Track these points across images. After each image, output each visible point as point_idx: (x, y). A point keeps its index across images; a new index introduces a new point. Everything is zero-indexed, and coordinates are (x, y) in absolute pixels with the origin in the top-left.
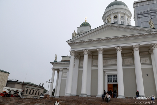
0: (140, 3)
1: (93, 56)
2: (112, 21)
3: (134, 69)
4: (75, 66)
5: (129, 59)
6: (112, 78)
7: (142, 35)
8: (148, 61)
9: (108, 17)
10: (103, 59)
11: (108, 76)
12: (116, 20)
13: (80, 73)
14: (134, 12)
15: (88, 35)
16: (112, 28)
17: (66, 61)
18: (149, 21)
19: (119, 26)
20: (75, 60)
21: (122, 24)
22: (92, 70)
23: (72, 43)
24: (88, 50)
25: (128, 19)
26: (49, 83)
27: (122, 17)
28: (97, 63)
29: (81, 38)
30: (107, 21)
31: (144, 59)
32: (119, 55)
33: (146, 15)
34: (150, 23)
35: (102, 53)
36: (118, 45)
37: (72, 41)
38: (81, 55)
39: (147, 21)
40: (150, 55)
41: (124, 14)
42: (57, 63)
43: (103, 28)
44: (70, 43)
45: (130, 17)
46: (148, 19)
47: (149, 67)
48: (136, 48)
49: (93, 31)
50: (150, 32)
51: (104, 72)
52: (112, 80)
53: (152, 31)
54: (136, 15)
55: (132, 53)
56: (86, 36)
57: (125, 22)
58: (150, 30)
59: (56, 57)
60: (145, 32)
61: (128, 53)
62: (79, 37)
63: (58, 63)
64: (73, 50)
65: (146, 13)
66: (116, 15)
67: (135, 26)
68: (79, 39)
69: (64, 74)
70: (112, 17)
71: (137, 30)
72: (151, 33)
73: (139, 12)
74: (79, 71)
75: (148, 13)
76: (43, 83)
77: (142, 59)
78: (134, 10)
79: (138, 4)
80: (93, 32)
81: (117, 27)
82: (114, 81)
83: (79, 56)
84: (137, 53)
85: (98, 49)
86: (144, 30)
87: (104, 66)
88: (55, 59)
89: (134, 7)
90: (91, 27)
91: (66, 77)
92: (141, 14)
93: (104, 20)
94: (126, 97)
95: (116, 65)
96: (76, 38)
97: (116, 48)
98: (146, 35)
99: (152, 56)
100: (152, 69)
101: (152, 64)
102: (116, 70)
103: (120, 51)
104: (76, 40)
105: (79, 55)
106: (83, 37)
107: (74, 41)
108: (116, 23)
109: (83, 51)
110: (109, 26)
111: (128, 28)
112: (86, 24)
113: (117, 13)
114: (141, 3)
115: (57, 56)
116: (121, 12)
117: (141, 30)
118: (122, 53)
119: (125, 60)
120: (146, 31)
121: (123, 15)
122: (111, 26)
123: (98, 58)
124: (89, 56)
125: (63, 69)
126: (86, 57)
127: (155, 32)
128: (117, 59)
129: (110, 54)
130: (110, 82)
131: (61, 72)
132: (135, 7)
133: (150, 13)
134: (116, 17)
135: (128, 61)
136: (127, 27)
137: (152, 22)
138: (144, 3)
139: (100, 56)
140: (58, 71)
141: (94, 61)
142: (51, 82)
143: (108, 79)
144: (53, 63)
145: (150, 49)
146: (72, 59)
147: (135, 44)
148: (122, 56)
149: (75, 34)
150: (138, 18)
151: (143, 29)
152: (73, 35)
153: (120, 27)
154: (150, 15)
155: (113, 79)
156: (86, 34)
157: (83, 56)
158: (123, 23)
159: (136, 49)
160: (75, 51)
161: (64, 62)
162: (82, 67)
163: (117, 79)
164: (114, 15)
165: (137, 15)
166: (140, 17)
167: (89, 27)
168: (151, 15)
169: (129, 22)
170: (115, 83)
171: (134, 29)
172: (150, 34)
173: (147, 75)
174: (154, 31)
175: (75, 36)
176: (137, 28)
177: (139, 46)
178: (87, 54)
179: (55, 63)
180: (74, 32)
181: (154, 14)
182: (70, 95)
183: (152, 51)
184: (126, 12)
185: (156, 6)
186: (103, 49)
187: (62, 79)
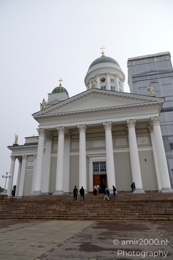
0: (136, 61)
1: (72, 135)
2: (99, 85)
4: (46, 151)
5: (122, 140)
6: (100, 166)
7: (140, 106)
8: (147, 142)
9: (93, 80)
10: (86, 141)
11: (94, 163)
12: (103, 84)
13: (53, 162)
14: (129, 73)
15: (64, 105)
16: (98, 95)
17: (31, 144)
18: (148, 87)
20: (45, 143)
21: (112, 91)
22: (71, 156)
23: (41, 117)
24: (65, 127)
25: (120, 83)
26: (7, 177)
27: (112, 80)
28: (78, 146)
29: (54, 110)
30: (90, 85)
31: (141, 139)
32: (109, 133)
33: (144, 78)
35: (84, 131)
36: (107, 120)
37: (40, 114)
38: (55, 135)
39: (145, 86)
41: (115, 76)
42: (18, 147)
43: (85, 96)
44: (38, 117)
45: (123, 80)
46: (146, 83)
47: (148, 149)
48: (131, 123)
49: (72, 100)
50: (149, 102)
51: (88, 158)
52: (98, 170)
53: (152, 101)
54: (131, 77)
55: (125, 131)
56: (60, 106)
57: (116, 88)
58: (149, 98)
59: (17, 138)
60: (143, 102)
61: (120, 131)
62: (51, 109)
63: (20, 147)
64: (42, 127)
65: (144, 75)
66: (104, 77)
67: (129, 92)
68: (50, 111)
69: (29, 164)
70: (98, 80)
71: (133, 98)
72: (151, 103)
73: (135, 73)
74: (52, 158)
75: (147, 76)
77: (139, 139)
78: (129, 71)
79: (134, 63)
80: (71, 102)
81: (105, 94)
82: (101, 171)
83: (52, 136)
84: (132, 131)
85: (78, 126)
86: (141, 99)
87: (87, 150)
88: (16, 142)
89: (128, 67)
90: (67, 94)
91: (32, 167)
92: (137, 77)
93: (87, 84)
94: (118, 191)
95: (104, 148)
96: (47, 110)
97: (104, 124)
98: (144, 105)
99: (152, 135)
100: (152, 151)
101: (152, 146)
102: (105, 155)
103: (110, 129)
104: (47, 112)
106: (57, 108)
107: (43, 114)
108: (103, 88)
109: (57, 129)
110: (94, 92)
111: (121, 96)
112: (61, 90)
113: (105, 74)
114: (138, 61)
116: (111, 72)
117: (137, 99)
118: (112, 132)
119: (117, 140)
120: (145, 101)
121: (113, 78)
122: (98, 93)
123: (79, 139)
124: (66, 136)
125: (28, 156)
126: (61, 137)
127: (155, 103)
128: (105, 139)
129: (95, 133)
131: (24, 161)
132: (130, 67)
133: (150, 75)
134: (103, 80)
135: (121, 141)
136: (120, 94)
137: (152, 89)
138: (142, 61)
139: (82, 136)
140: (20, 159)
141: (73, 144)
142: (10, 177)
143: (94, 167)
144: (12, 148)
145: (149, 125)
146: (41, 140)
147: (130, 118)
148: (112, 136)
149: (44, 104)
150: (134, 82)
151: (140, 97)
152: (41, 105)
153: (109, 95)
154: (149, 78)
155: (101, 168)
156: (61, 104)
157: (58, 136)
158: (113, 89)
159: (132, 125)
160: (45, 130)
161: (30, 146)
162: (56, 152)
163: (105, 167)
164: (102, 77)
165: (133, 78)
166: (136, 81)
167: (65, 94)
168: (151, 78)
169: (122, 87)
170: (103, 173)
171: (129, 98)
172: (149, 105)
173: (146, 161)
174: (155, 101)
175: (45, 106)
176: (132, 96)
177: (135, 121)
178: (63, 133)
179: (15, 147)
180: (44, 101)
182: (39, 194)
183: (152, 128)
184: (118, 73)
185: (157, 66)
186: (86, 125)
187: (26, 171)
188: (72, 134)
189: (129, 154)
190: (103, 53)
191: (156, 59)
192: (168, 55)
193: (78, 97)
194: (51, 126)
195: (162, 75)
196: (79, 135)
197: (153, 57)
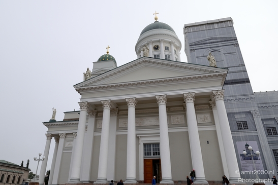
0: (193, 27)
1: (119, 111)
2: (151, 53)
3: (187, 133)
4: (88, 128)
5: (179, 117)
6: (152, 148)
7: (199, 77)
8: (209, 120)
9: (145, 47)
10: (136, 117)
11: (145, 145)
12: (157, 53)
13: (96, 141)
14: (185, 41)
15: (111, 75)
16: (151, 64)
17: (71, 120)
18: (208, 56)
20: (87, 119)
21: (166, 60)
22: (117, 136)
23: (84, 89)
24: (111, 101)
25: (175, 51)
26: (39, 160)
27: (167, 48)
28: (126, 123)
29: (99, 80)
30: (142, 54)
31: (202, 116)
32: (163, 109)
34: (209, 59)
35: (133, 106)
36: (161, 94)
37: (83, 85)
38: (99, 109)
39: (205, 55)
40: (212, 109)
41: (170, 43)
42: (56, 123)
43: (135, 65)
44: (80, 89)
45: (179, 48)
46: (206, 52)
48: (189, 97)
49: (120, 70)
50: (210, 73)
51: (137, 138)
52: (150, 153)
53: (213, 72)
54: (188, 45)
55: (183, 106)
56: (107, 77)
57: (171, 57)
58: (210, 69)
59: (54, 113)
60: (202, 72)
61: (176, 106)
62: (95, 79)
63: (58, 123)
64: (84, 100)
65: (203, 43)
66: (158, 44)
67: (187, 62)
68: (95, 82)
69: (67, 144)
70: (151, 47)
71: (191, 68)
72: (212, 74)
73: (193, 41)
74: (94, 137)
75: (207, 43)
76: (28, 161)
77: (199, 116)
78: (186, 38)
79: (191, 29)
80: (119, 72)
81: (158, 63)
82: (154, 155)
83: (95, 111)
84: (190, 107)
85: (127, 100)
86: (201, 70)
87: (137, 128)
88: (53, 117)
89: (185, 33)
90: (115, 62)
91: (70, 148)
92: (195, 45)
93: (138, 52)
94: (175, 182)
95: (158, 127)
96: (91, 81)
97: (157, 97)
98: (204, 77)
99: (214, 111)
100: (215, 132)
101: (215, 125)
102: (158, 135)
103: (164, 103)
104: (91, 83)
105: (95, 109)
106: (103, 79)
107: (86, 85)
108: (157, 57)
109: (102, 102)
110: (146, 61)
111: (176, 66)
112: (108, 58)
113: (159, 41)
114: (195, 28)
115: (56, 112)
116: (165, 39)
117: (196, 69)
118: (167, 107)
119: (172, 117)
120: (205, 71)
121: (168, 45)
122: (150, 62)
124: (112, 111)
125: (67, 134)
126: (106, 112)
127: (217, 74)
128: (158, 116)
129: (147, 108)
130: (148, 155)
131: (61, 141)
132: (187, 33)
133: (210, 43)
134: (156, 48)
135: (178, 119)
136: (175, 64)
137: (213, 58)
138: (200, 28)
139: (132, 111)
140: (57, 137)
141: (120, 121)
142: (43, 159)
143: (145, 150)
144: (48, 124)
145: (211, 100)
146: (83, 116)
147: (189, 91)
148: (167, 112)
149: (88, 74)
150: (191, 50)
151: (200, 67)
152: (85, 75)
153: (163, 64)
154: (209, 47)
155: (153, 150)
156: (107, 74)
157: (103, 112)
158: (167, 58)
159: (190, 99)
160: (88, 103)
161: (69, 123)
162: (100, 130)
163: (159, 150)
164: (154, 44)
165: (190, 46)
166: (194, 49)
167: (112, 63)
168: (211, 46)
169: (178, 56)
170: (156, 157)
171: (186, 68)
172: (210, 76)
173: (208, 143)
174: (216, 72)
175: (88, 76)
176: (189, 66)
177: (194, 94)
178: (108, 108)
179: (52, 123)
180: (88, 70)
181: (216, 46)
182: (77, 182)
183: (214, 103)
184: (173, 40)
185: (218, 33)
186: (136, 99)
187: (63, 153)
188: (119, 109)
190: (156, 19)
191: (216, 26)
192: (230, 21)
193: (128, 66)
194: (95, 99)
195: (224, 43)
196: (128, 110)
197: (213, 23)
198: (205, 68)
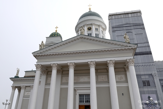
0: (115, 16)
1: (63, 71)
2: (86, 32)
4: (41, 83)
5: (104, 76)
6: (85, 97)
7: (118, 50)
8: (124, 79)
9: (82, 28)
10: (74, 76)
11: (80, 95)
12: (90, 32)
13: (47, 92)
14: (109, 25)
15: (58, 46)
16: (85, 40)
17: (30, 77)
18: (125, 36)
19: (93, 38)
20: (41, 76)
21: (96, 37)
22: (61, 89)
23: (39, 55)
24: (58, 64)
25: (102, 32)
26: (6, 104)
27: (96, 29)
28: (67, 80)
29: (50, 50)
30: (79, 32)
31: (119, 76)
32: (93, 71)
33: (121, 29)
34: (125, 38)
35: (73, 68)
36: (91, 60)
37: (39, 53)
38: (49, 70)
39: (122, 35)
40: (126, 72)
41: (99, 26)
42: (19, 79)
43: (75, 40)
44: (36, 55)
45: (105, 29)
46: (123, 33)
47: (124, 85)
49: (64, 43)
50: (125, 47)
51: (75, 90)
52: (84, 101)
53: (127, 46)
54: (111, 28)
55: (106, 69)
57: (99, 35)
58: (125, 44)
59: (18, 72)
60: (120, 47)
61: (102, 69)
62: (47, 49)
63: (21, 79)
64: (39, 63)
65: (121, 26)
66: (90, 26)
67: (110, 39)
68: (47, 51)
69: (26, 94)
70: (86, 28)
71: (112, 44)
72: (127, 48)
73: (114, 25)
74: (45, 89)
75: (124, 27)
77: (117, 76)
78: (109, 23)
79: (113, 17)
80: (64, 44)
81: (91, 39)
82: (86, 102)
83: (46, 71)
84: (112, 70)
85: (68, 64)
86: (119, 45)
87: (75, 83)
88: (17, 74)
89: (109, 20)
90: (61, 38)
91: (28, 97)
92: (116, 28)
93: (77, 31)
95: (89, 83)
96: (44, 50)
97: (89, 63)
98: (121, 49)
99: (128, 73)
100: (128, 87)
101: (128, 82)
102: (89, 88)
103: (94, 67)
104: (44, 52)
105: (47, 70)
106: (52, 49)
107: (41, 53)
108: (90, 35)
109: (52, 65)
110: (82, 38)
111: (103, 42)
112: (56, 35)
113: (91, 24)
114: (116, 16)
115: (19, 71)
116: (96, 23)
117: (116, 44)
118: (95, 69)
119: (99, 77)
120: (122, 46)
121: (97, 27)
122: (85, 38)
124: (58, 72)
125: (26, 86)
126: (54, 72)
127: (130, 48)
128: (90, 75)
129: (82, 70)
130: (82, 102)
131: (22, 91)
132: (110, 20)
133: (125, 27)
134: (90, 29)
135: (103, 78)
136: (102, 40)
137: (127, 37)
138: (119, 16)
139: (71, 72)
140: (20, 89)
141: (63, 78)
142: (9, 104)
143: (80, 99)
144: (13, 79)
145: (125, 66)
146: (38, 74)
147: (110, 59)
148: (95, 73)
149: (42, 45)
150: (113, 31)
151: (118, 43)
152: (40, 46)
153: (94, 40)
154: (125, 29)
155: (86, 99)
156: (56, 46)
157: (51, 71)
159: (111, 64)
160: (42, 65)
161: (28, 78)
162: (49, 84)
163: (89, 99)
164: (88, 26)
165: (112, 28)
166: (115, 31)
167: (59, 38)
168: (127, 29)
169: (104, 35)
170: (87, 104)
171: (109, 43)
172: (125, 49)
173: (123, 95)
174: (130, 46)
175: (43, 47)
176: (112, 42)
177: (114, 61)
178: (56, 69)
179: (16, 79)
180: (42, 42)
181: (129, 28)
183: (128, 68)
184: (101, 24)
185: (131, 20)
186: (75, 63)
187: (23, 100)
188: (63, 70)
189: (109, 88)
190: (90, 9)
191: (130, 15)
192: (140, 12)
195: (135, 27)
196: (69, 71)
197: (128, 14)
198: (122, 44)
